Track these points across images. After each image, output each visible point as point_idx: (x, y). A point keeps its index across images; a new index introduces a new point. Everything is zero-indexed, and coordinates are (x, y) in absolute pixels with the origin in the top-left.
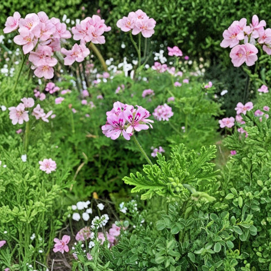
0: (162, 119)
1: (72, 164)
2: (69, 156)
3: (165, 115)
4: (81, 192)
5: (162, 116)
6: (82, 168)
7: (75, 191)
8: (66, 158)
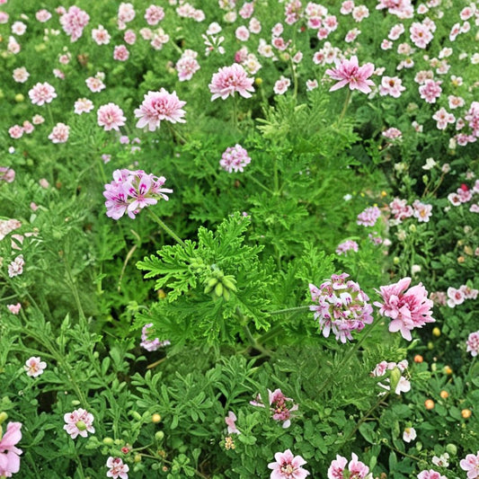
0: (233, 170)
1: (112, 249)
2: (106, 238)
3: (237, 164)
4: (133, 290)
5: (233, 165)
6: (133, 254)
7: (124, 290)
8: (101, 239)
